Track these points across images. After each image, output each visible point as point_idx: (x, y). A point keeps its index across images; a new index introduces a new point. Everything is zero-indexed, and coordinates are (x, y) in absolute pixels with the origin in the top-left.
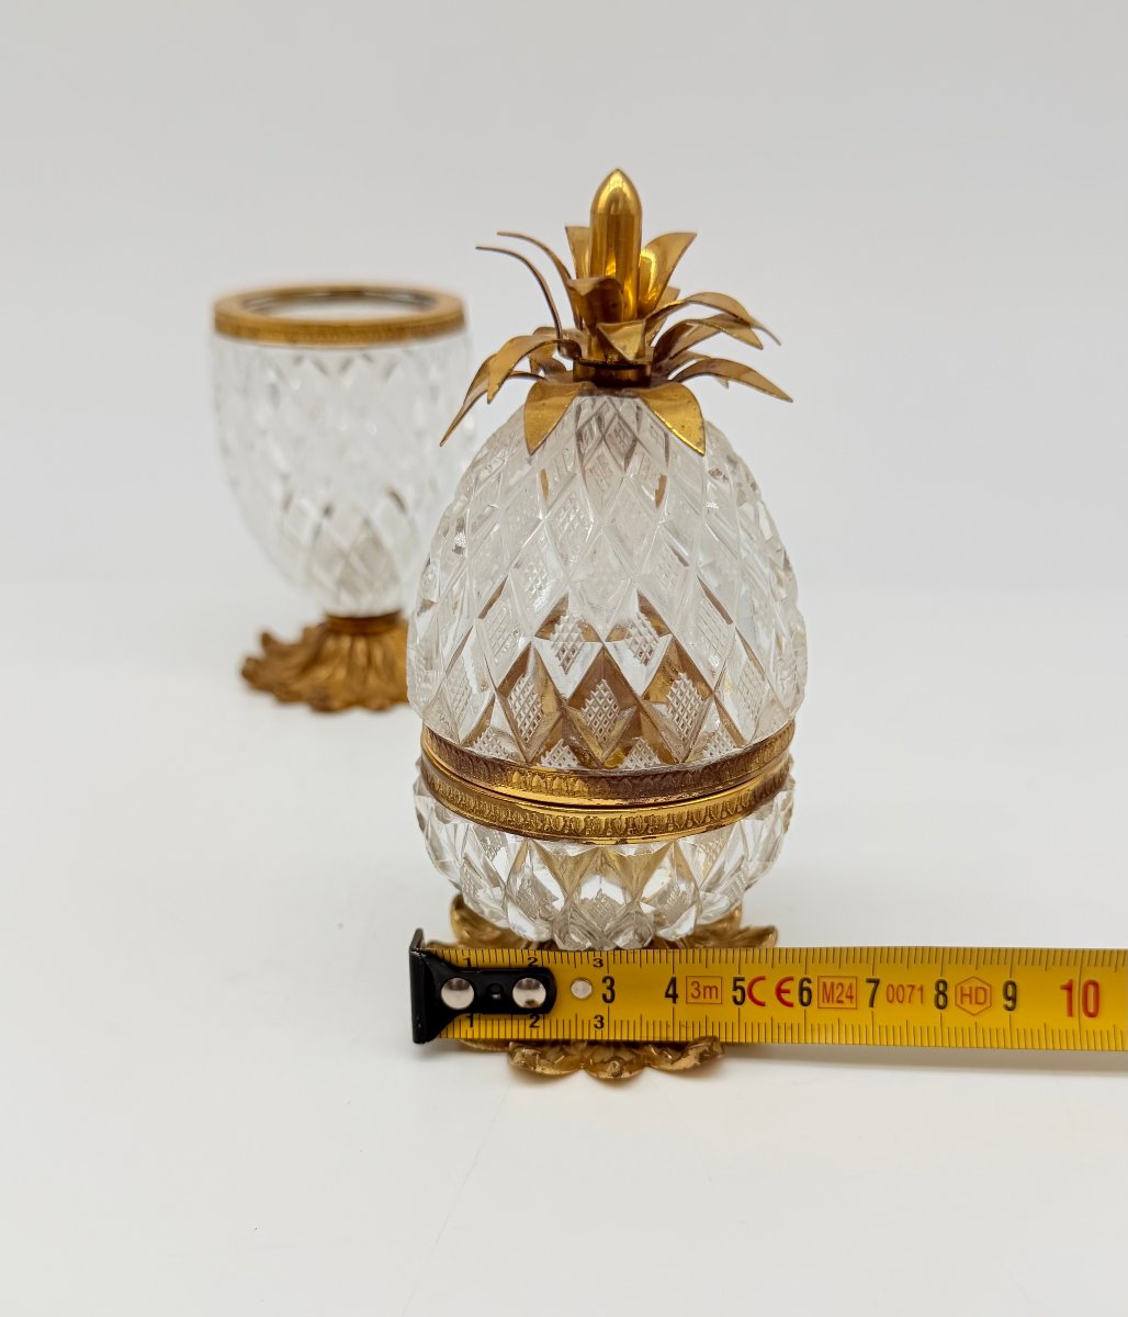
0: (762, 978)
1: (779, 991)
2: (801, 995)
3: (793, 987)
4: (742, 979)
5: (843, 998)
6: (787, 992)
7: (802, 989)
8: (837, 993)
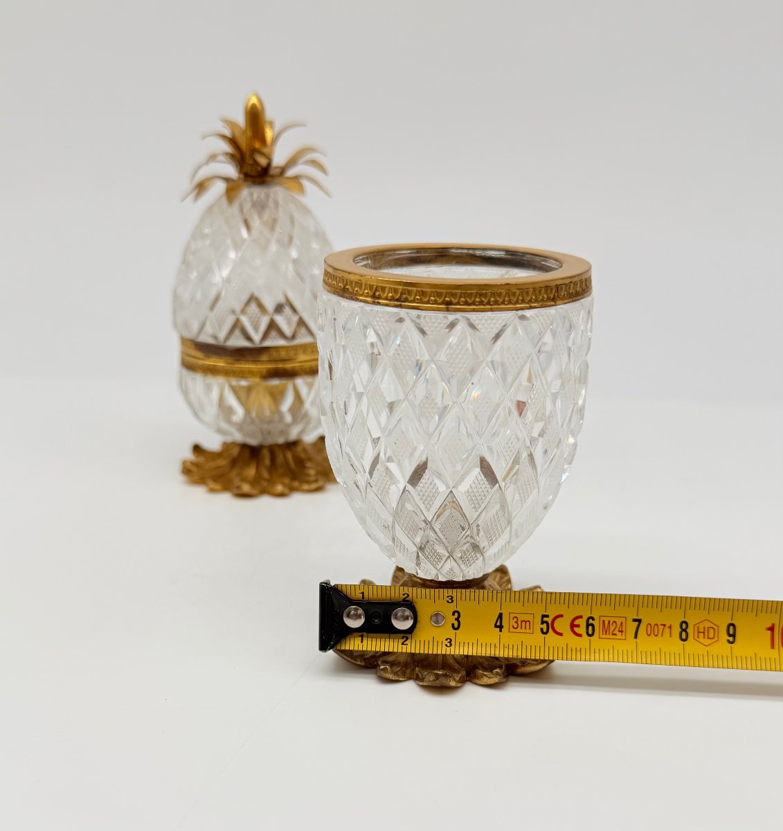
0: (561, 616)
1: (573, 626)
3: (582, 622)
4: (547, 616)
5: (616, 632)
6: (578, 626)
7: (588, 625)
8: (612, 628)
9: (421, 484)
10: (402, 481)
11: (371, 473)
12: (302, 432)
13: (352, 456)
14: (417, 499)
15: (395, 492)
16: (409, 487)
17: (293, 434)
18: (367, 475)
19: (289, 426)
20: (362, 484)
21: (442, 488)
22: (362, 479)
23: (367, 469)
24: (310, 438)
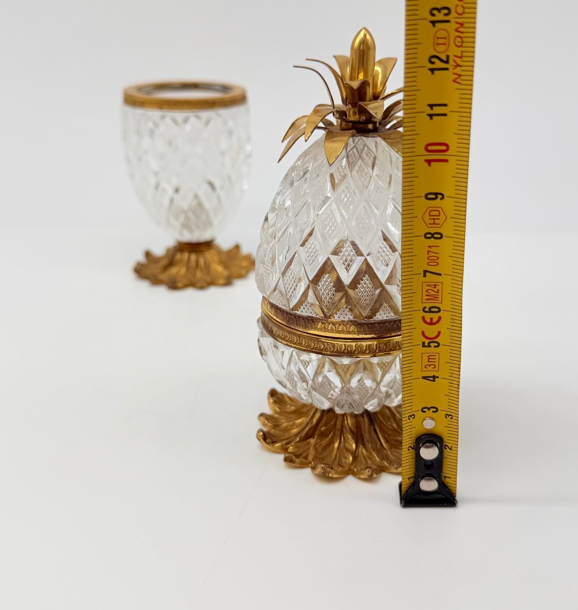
1: (431, 323)
3: (428, 317)
6: (431, 319)
7: (430, 312)
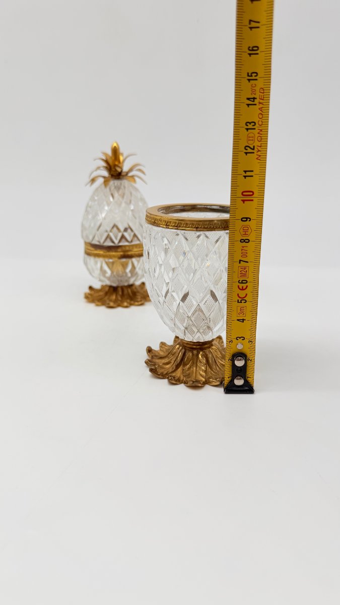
0: (238, 295)
1: (243, 289)
2: (244, 283)
3: (241, 285)
4: (238, 300)
5: (245, 271)
6: (243, 287)
7: (242, 283)
8: (244, 272)
9: (186, 302)
10: (178, 299)
11: (165, 297)
12: (135, 280)
13: (158, 291)
14: (185, 307)
15: (175, 305)
16: (181, 303)
17: (131, 282)
18: (164, 298)
19: (129, 278)
20: (162, 301)
21: (195, 303)
22: (162, 299)
23: (164, 295)
24: (138, 283)
